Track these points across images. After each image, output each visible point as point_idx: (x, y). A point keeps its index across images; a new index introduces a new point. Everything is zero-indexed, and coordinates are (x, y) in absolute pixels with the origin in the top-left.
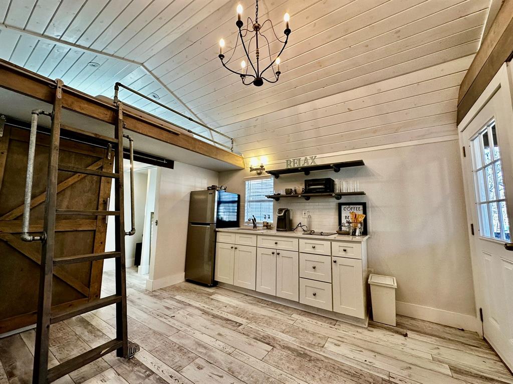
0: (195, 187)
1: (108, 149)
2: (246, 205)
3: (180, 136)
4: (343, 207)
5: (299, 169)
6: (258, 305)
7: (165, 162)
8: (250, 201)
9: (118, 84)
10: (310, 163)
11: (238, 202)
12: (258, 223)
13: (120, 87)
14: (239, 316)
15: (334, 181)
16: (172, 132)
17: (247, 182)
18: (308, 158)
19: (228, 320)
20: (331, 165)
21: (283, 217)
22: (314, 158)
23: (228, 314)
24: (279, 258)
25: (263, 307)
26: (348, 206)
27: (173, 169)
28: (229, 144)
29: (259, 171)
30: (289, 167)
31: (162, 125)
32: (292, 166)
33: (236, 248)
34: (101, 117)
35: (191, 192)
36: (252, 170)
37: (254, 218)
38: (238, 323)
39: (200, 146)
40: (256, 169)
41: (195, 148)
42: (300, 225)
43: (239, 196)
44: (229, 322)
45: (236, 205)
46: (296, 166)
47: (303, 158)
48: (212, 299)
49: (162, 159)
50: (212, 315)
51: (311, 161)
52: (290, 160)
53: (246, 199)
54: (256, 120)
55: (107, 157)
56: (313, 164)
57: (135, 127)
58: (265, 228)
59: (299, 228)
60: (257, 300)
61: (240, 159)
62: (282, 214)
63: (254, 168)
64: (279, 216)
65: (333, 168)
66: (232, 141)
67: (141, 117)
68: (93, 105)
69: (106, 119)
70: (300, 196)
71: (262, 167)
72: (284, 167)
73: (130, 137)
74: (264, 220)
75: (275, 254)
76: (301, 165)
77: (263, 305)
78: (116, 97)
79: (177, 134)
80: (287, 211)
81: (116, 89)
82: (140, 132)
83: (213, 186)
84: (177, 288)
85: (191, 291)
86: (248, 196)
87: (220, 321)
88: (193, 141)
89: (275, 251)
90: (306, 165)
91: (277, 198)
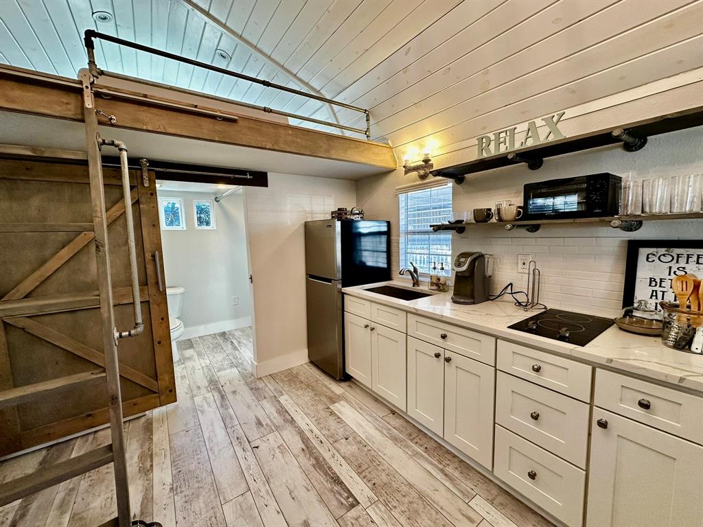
0: (312, 213)
1: (141, 169)
2: (402, 240)
3: (241, 123)
4: (643, 252)
5: (510, 157)
6: (407, 446)
7: (249, 177)
8: (407, 233)
9: (90, 34)
10: (544, 137)
11: (388, 234)
12: (423, 275)
13: (96, 40)
14: (359, 474)
15: (620, 179)
16: (220, 117)
17: (402, 197)
18: (539, 122)
19: (337, 481)
20: (615, 133)
21: (467, 274)
22: (555, 119)
23: (343, 462)
24: (451, 369)
25: (416, 454)
26: (662, 251)
27: (267, 186)
28: (363, 125)
29: (422, 172)
30: (485, 155)
31: (196, 107)
32: (492, 151)
33: (372, 329)
34: (57, 110)
35: (306, 222)
36: (408, 170)
37: (414, 268)
38: (352, 496)
39: (289, 138)
40: (416, 169)
41: (276, 143)
42: (509, 290)
43: (389, 223)
44: (336, 488)
45: (384, 239)
46: (503, 149)
47: (523, 127)
48: (332, 413)
49: (243, 172)
50: (316, 459)
51: (548, 130)
52: (487, 137)
53: (402, 228)
54: (407, 54)
55: (143, 184)
56: (552, 138)
57: (137, 121)
58: (435, 287)
59: (508, 297)
60: (410, 430)
61: (385, 150)
62: (464, 268)
63: (413, 165)
64: (457, 272)
65: (621, 141)
66: (368, 115)
67: (145, 96)
68: (33, 88)
69: (70, 114)
70: (509, 226)
71: (426, 161)
72: (473, 156)
73: (117, 142)
74: (433, 273)
75: (442, 358)
76: (517, 146)
77: (416, 448)
78: (92, 62)
79: (234, 121)
80: (479, 259)
81: (89, 45)
82: (150, 128)
83: (339, 209)
84: (291, 377)
85: (308, 386)
86: (404, 223)
87: (322, 479)
88: (271, 130)
89: (441, 351)
90: (530, 143)
91: (457, 227)
